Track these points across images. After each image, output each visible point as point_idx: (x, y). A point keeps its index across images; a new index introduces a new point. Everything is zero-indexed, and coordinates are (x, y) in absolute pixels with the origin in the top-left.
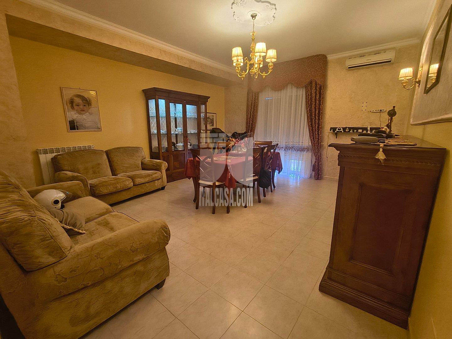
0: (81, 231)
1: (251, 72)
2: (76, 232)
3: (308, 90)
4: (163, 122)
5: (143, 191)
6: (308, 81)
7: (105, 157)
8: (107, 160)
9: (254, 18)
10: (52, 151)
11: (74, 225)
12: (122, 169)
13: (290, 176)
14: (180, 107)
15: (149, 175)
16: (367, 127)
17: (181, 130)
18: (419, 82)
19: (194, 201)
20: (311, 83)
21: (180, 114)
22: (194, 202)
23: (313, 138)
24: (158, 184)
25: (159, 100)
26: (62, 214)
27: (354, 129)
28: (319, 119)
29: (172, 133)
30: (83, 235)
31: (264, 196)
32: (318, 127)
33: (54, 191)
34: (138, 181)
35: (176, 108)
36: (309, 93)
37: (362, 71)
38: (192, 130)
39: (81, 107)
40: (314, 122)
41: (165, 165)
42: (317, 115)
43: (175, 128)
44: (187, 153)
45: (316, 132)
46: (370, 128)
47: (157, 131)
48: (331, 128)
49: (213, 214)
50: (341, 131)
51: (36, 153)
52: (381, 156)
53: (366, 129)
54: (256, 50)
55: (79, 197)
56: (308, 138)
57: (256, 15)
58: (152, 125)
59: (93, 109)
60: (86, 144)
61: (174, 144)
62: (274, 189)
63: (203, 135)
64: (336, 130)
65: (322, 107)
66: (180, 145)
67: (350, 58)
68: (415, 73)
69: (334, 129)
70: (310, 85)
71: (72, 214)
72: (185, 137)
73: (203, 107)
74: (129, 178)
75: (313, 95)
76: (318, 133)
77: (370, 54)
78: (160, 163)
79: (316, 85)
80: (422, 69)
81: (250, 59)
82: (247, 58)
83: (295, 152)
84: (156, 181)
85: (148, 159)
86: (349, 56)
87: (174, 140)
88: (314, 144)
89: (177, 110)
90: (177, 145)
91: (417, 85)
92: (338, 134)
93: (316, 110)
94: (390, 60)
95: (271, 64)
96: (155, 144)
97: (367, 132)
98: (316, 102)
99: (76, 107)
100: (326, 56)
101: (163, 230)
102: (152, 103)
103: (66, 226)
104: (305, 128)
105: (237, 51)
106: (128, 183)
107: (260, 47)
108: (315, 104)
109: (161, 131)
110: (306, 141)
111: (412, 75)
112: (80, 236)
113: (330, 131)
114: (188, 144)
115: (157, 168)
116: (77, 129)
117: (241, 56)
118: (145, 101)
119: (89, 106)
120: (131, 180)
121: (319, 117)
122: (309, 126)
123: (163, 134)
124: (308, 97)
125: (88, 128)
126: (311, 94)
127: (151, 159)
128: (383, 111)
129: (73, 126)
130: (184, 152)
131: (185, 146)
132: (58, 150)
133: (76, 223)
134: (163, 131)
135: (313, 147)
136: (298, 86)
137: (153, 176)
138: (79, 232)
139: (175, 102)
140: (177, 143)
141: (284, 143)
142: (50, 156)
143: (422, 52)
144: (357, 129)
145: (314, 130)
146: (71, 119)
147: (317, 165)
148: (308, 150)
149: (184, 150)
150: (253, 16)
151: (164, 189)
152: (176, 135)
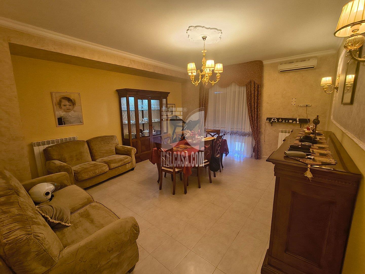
0: (67, 224)
1: (203, 81)
2: (63, 225)
3: (248, 88)
4: (133, 114)
5: (117, 173)
6: (249, 80)
7: (86, 145)
8: (88, 149)
9: (204, 40)
10: (44, 144)
11: (62, 220)
12: (100, 155)
13: (235, 155)
14: (146, 102)
15: (121, 160)
16: (296, 118)
17: (147, 120)
18: (337, 88)
19: (158, 181)
20: (251, 82)
21: (146, 107)
22: (158, 183)
23: (253, 126)
24: (128, 167)
25: (129, 97)
26: (52, 210)
27: (286, 119)
28: (257, 111)
29: (140, 122)
30: (69, 228)
31: (214, 177)
32: (257, 117)
33: (45, 184)
34: (113, 165)
35: (143, 102)
36: (249, 90)
37: (291, 74)
38: (155, 120)
39: (68, 106)
40: (253, 114)
41: (134, 151)
42: (256, 108)
43: (142, 118)
44: (152, 138)
45: (255, 121)
46: (299, 119)
47: (128, 122)
48: (267, 119)
49: (173, 195)
50: (276, 121)
51: (32, 146)
52: (309, 175)
53: (295, 120)
54: (207, 66)
55: (66, 186)
56: (249, 126)
57: (206, 37)
58: (123, 117)
59: (76, 108)
60: (71, 136)
61: (141, 131)
62: (222, 169)
63: (164, 123)
64: (271, 120)
65: (260, 101)
66: (146, 132)
67: (281, 63)
68: (334, 81)
69: (269, 119)
70: (250, 84)
71: (60, 209)
72: (150, 125)
73: (164, 100)
74: (106, 163)
75: (253, 92)
76: (257, 122)
77: (297, 61)
78: (131, 149)
79: (255, 84)
80: (339, 79)
81: (202, 71)
82: (199, 70)
83: (238, 136)
84: (127, 164)
85: (120, 145)
86: (281, 62)
87: (141, 128)
88: (254, 131)
89: (143, 104)
90: (144, 131)
91: (336, 90)
92: (273, 123)
93: (254, 104)
94: (313, 66)
95: (219, 75)
96: (126, 132)
97: (296, 122)
98: (254, 98)
99: (63, 107)
100: (262, 62)
101: (134, 228)
102: (124, 100)
103: (55, 221)
104: (246, 118)
105: (191, 66)
106: (104, 169)
107: (210, 63)
108: (254, 99)
109: (131, 121)
110: (248, 128)
111: (331, 83)
112: (66, 229)
113: (267, 120)
114: (153, 130)
115: (128, 153)
116: (64, 125)
117: (194, 70)
118: (118, 98)
119: (73, 105)
120: (107, 166)
121: (257, 109)
122: (249, 116)
123: (133, 125)
124: (249, 94)
125: (72, 123)
126: (251, 91)
127: (123, 145)
128: (308, 106)
129: (61, 121)
130: (149, 138)
131: (150, 132)
132: (48, 143)
133: (63, 217)
134: (133, 122)
135: (253, 133)
136: (240, 84)
137: (125, 160)
138: (65, 225)
139: (142, 99)
140: (144, 130)
141: (230, 129)
142: (42, 148)
143: (339, 64)
144: (288, 119)
145: (254, 120)
146: (59, 117)
147: (256, 147)
148: (249, 135)
149: (150, 136)
150: (204, 38)
151: (133, 170)
152: (143, 124)
